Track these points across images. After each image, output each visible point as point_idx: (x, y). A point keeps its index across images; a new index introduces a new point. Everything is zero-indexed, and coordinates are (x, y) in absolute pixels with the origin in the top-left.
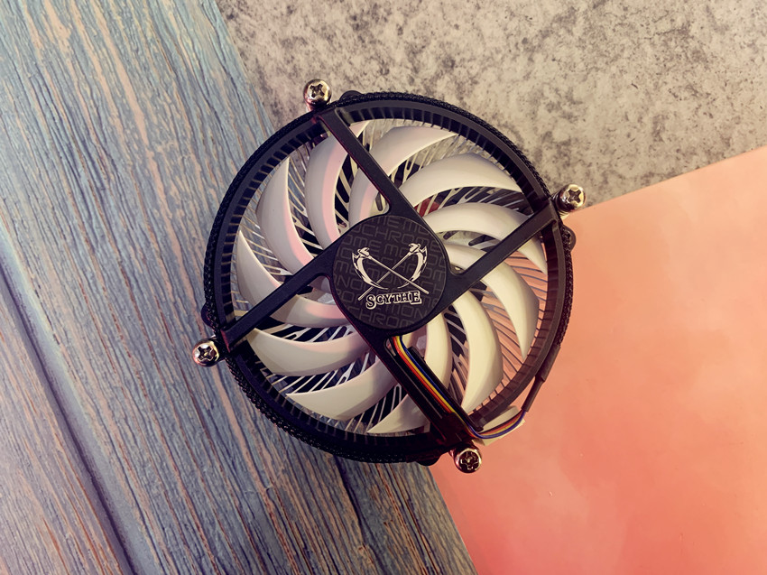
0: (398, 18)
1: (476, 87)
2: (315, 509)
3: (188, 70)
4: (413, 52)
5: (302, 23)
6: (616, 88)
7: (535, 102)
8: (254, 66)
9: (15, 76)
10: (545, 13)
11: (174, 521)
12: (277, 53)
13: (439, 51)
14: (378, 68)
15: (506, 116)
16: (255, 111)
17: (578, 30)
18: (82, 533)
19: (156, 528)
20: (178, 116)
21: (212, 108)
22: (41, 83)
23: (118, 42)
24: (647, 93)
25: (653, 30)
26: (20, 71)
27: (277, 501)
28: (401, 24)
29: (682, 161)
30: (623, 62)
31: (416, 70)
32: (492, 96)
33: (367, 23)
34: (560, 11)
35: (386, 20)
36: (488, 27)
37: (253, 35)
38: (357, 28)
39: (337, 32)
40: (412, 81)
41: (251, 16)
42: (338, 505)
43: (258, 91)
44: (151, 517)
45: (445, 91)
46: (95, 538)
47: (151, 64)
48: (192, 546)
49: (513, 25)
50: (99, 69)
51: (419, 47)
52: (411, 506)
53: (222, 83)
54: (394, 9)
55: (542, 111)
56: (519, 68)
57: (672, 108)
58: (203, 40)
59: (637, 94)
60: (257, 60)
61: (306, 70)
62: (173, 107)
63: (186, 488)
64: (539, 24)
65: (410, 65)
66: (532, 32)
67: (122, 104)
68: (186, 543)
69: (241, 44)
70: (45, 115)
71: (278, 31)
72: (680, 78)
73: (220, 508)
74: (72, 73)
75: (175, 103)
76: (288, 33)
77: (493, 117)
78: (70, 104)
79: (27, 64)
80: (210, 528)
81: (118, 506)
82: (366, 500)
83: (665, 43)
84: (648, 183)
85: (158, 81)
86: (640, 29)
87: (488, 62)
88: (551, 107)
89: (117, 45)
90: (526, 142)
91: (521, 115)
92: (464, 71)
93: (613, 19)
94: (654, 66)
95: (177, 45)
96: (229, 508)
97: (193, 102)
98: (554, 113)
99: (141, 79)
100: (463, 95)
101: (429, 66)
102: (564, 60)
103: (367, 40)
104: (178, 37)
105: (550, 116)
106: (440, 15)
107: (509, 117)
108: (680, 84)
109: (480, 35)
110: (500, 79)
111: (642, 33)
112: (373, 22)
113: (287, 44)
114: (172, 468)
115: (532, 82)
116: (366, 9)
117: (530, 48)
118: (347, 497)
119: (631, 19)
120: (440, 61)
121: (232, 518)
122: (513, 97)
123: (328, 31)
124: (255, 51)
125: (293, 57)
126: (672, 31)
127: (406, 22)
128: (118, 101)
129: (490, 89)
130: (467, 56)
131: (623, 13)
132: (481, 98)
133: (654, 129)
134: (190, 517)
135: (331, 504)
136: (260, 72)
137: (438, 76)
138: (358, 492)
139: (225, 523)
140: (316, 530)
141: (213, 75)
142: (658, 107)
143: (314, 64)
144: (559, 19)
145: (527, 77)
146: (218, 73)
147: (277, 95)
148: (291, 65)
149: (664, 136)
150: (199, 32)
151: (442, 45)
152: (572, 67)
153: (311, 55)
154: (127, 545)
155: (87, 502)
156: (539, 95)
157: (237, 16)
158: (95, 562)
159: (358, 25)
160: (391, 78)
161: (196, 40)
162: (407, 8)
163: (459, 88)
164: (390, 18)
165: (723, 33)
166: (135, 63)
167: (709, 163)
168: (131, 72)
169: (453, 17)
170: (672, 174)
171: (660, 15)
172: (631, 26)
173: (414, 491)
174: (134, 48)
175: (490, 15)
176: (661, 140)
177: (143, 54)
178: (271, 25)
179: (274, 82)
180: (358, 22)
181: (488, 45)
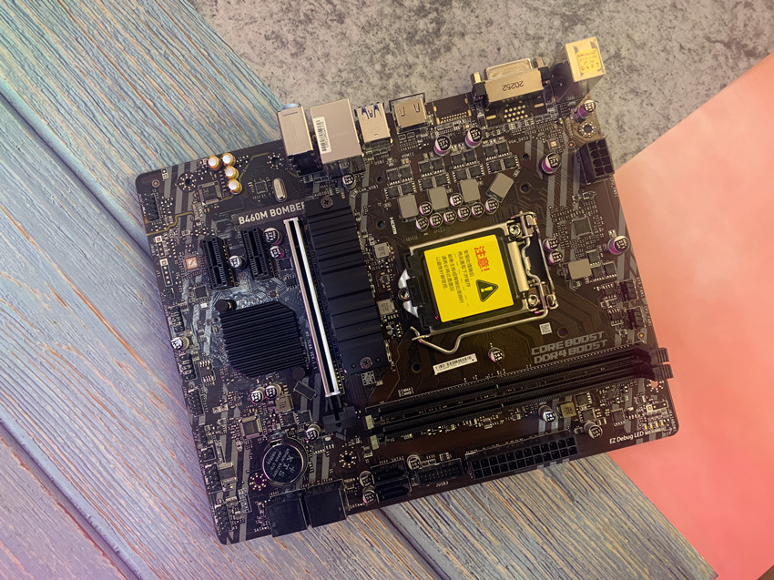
24: (606, 104)
29: (643, 140)
57: (625, 108)
72: (624, 87)
84: (625, 161)
108: (625, 91)
126: (610, 58)
133: (618, 125)
142: (616, 110)
149: (626, 128)
165: (643, 49)
167: (660, 135)
170: (639, 150)
176: (624, 130)
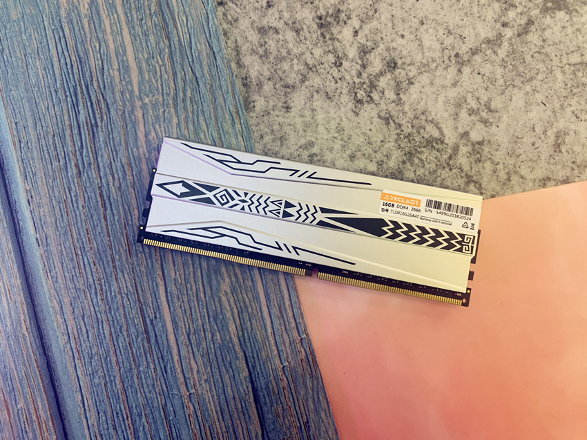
0: (355, 22)
1: (412, 86)
2: (227, 417)
3: (179, 40)
4: (364, 51)
5: (277, 16)
6: (528, 104)
7: (459, 105)
8: (233, 45)
9: (42, 27)
10: (477, 35)
11: (108, 408)
12: (254, 37)
13: (386, 54)
14: (333, 61)
15: (433, 113)
16: (229, 81)
17: (502, 52)
18: (31, 406)
19: (92, 411)
20: (166, 76)
21: (194, 73)
22: (61, 35)
23: (128, 11)
24: (554, 112)
25: (565, 61)
26: (46, 23)
27: (196, 405)
28: (357, 28)
29: (576, 172)
30: (536, 83)
31: (364, 66)
32: (424, 97)
33: (329, 23)
34: (490, 35)
35: (345, 23)
36: (429, 40)
37: (236, 20)
38: (321, 26)
39: (304, 27)
40: (359, 75)
41: (237, 5)
42: (247, 416)
43: (233, 65)
44: (90, 401)
45: (385, 86)
46: (41, 412)
47: (151, 32)
48: (120, 432)
49: (449, 41)
50: (109, 31)
51: (369, 48)
52: (308, 428)
53: (205, 54)
54: (353, 16)
55: (463, 114)
56: (449, 77)
57: (573, 127)
58: (195, 18)
59: (545, 111)
60: (236, 41)
61: (274, 53)
62: (163, 68)
63: (123, 382)
64: (471, 43)
65: (360, 62)
66: (464, 49)
67: (123, 61)
68: (115, 429)
69: (225, 26)
70: (60, 61)
71: (257, 20)
73: (148, 403)
74: (87, 30)
75: (164, 65)
76: (265, 22)
77: (423, 113)
78: (82, 55)
79: (52, 18)
80: (137, 419)
81: (64, 389)
82: (270, 416)
83: (574, 73)
84: (544, 185)
85: (154, 46)
86: (554, 58)
87: (424, 67)
88: (471, 112)
89: (126, 13)
90: (447, 137)
91: (446, 115)
92: (403, 73)
93: (533, 47)
94: (562, 90)
95: (174, 20)
96: (155, 404)
97: (179, 67)
98: (473, 117)
99: (141, 43)
100: (400, 92)
101: (375, 64)
102: (487, 74)
103: (328, 37)
104: (176, 13)
105: (469, 119)
106: (390, 25)
107: (436, 115)
108: (582, 107)
109: (421, 46)
110: (432, 84)
111: (556, 61)
112: (335, 23)
113: (262, 31)
114: (114, 364)
115: (458, 89)
116: (330, 12)
117: (460, 61)
118: (255, 411)
119: (548, 49)
120: (385, 62)
121: (157, 414)
122: (441, 99)
123: (297, 25)
124: (235, 33)
125: (265, 42)
126: (581, 63)
127: (361, 27)
128: (120, 58)
129: (423, 90)
130: (408, 61)
131: (542, 43)
132: (414, 96)
133: (556, 142)
134: (122, 407)
135: (241, 414)
136: (237, 50)
137: (381, 74)
138: (265, 409)
139: (151, 417)
140: (225, 435)
141: (199, 47)
142: (561, 124)
143: (282, 50)
144: (488, 41)
145: (455, 84)
146: (203, 46)
147: (248, 71)
148: (263, 48)
149: (563, 149)
150: (193, 12)
151: (388, 49)
152: (493, 81)
153: (281, 43)
154: (66, 422)
155: (40, 381)
156: (463, 100)
157: (226, 3)
158: (38, 432)
159: (322, 24)
160: (343, 70)
161: (190, 18)
162: (364, 16)
163: (398, 85)
164: (349, 22)
166: (138, 29)
168: (134, 36)
169: (400, 27)
170: (566, 181)
171: (573, 49)
172: (547, 55)
173: (312, 416)
174: (140, 17)
175: (431, 31)
176: (560, 151)
177: (146, 23)
178: (252, 14)
179: (247, 60)
180: (323, 21)
181: (426, 54)
